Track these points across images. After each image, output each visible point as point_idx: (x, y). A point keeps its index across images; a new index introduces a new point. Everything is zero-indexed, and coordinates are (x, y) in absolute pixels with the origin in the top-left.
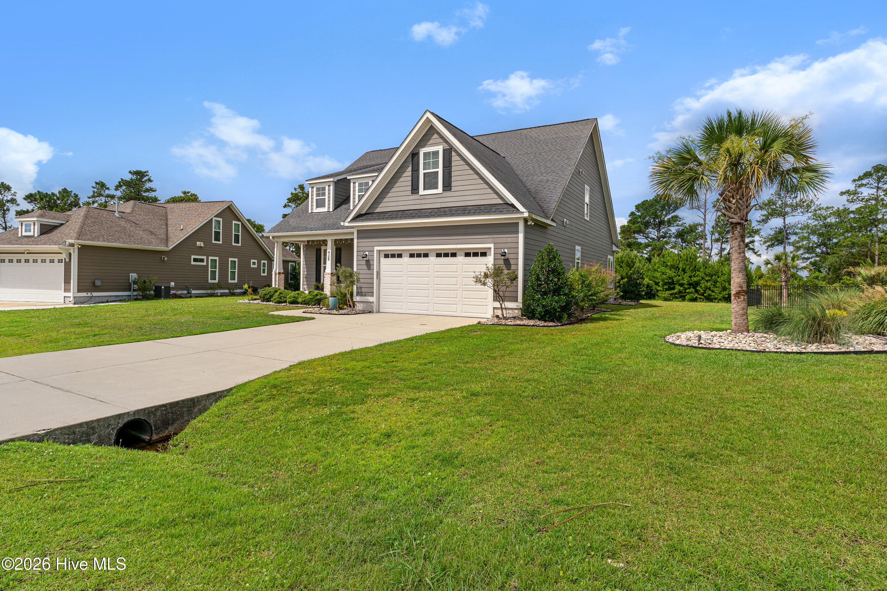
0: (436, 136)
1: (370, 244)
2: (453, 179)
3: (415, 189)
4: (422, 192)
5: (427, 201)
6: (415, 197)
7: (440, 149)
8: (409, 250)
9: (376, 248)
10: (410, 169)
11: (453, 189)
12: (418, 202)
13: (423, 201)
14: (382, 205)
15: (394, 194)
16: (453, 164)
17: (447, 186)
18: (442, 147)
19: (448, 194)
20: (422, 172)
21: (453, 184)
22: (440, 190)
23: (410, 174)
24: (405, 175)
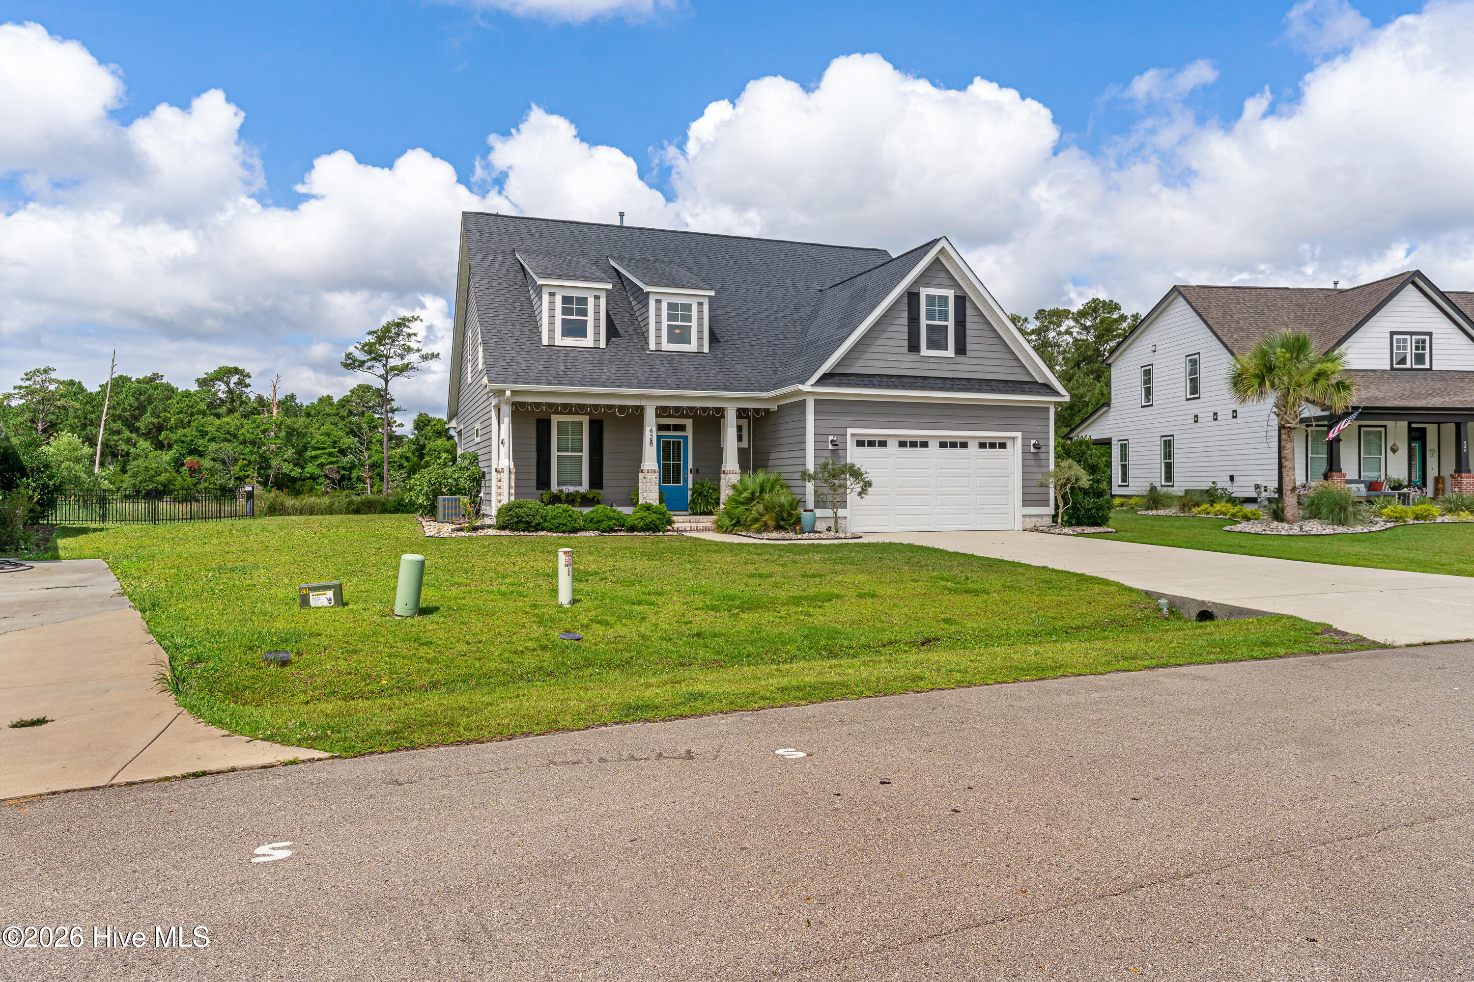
0: (943, 275)
1: (841, 424)
2: (968, 340)
3: (914, 347)
4: (924, 351)
5: (932, 366)
6: (913, 357)
7: (950, 293)
8: (898, 436)
9: (850, 431)
10: (906, 314)
11: (969, 353)
12: (918, 365)
13: (926, 366)
14: (860, 363)
15: (880, 349)
16: (968, 319)
17: (961, 349)
18: (952, 291)
19: (961, 359)
20: (924, 322)
21: (969, 347)
22: (950, 353)
23: (906, 322)
24: (898, 321)
